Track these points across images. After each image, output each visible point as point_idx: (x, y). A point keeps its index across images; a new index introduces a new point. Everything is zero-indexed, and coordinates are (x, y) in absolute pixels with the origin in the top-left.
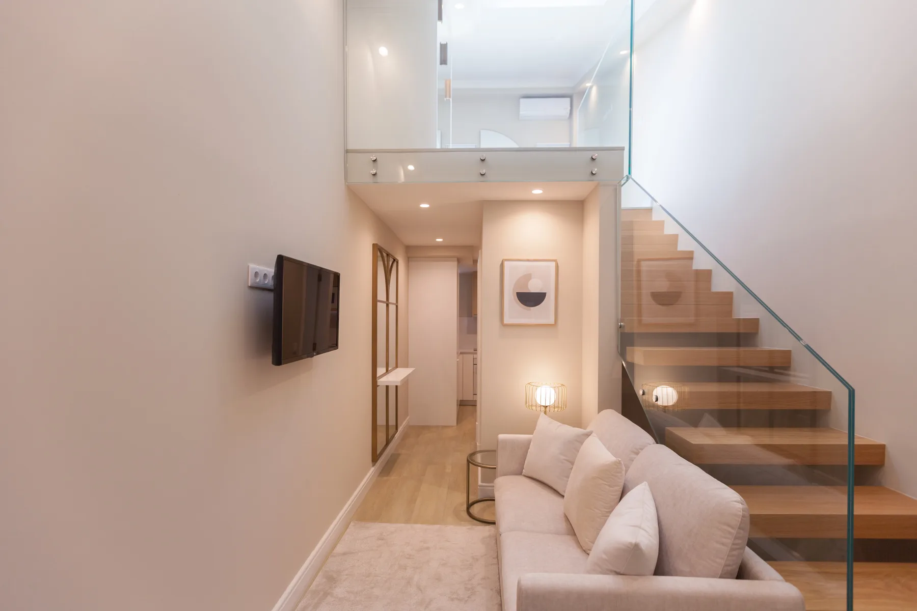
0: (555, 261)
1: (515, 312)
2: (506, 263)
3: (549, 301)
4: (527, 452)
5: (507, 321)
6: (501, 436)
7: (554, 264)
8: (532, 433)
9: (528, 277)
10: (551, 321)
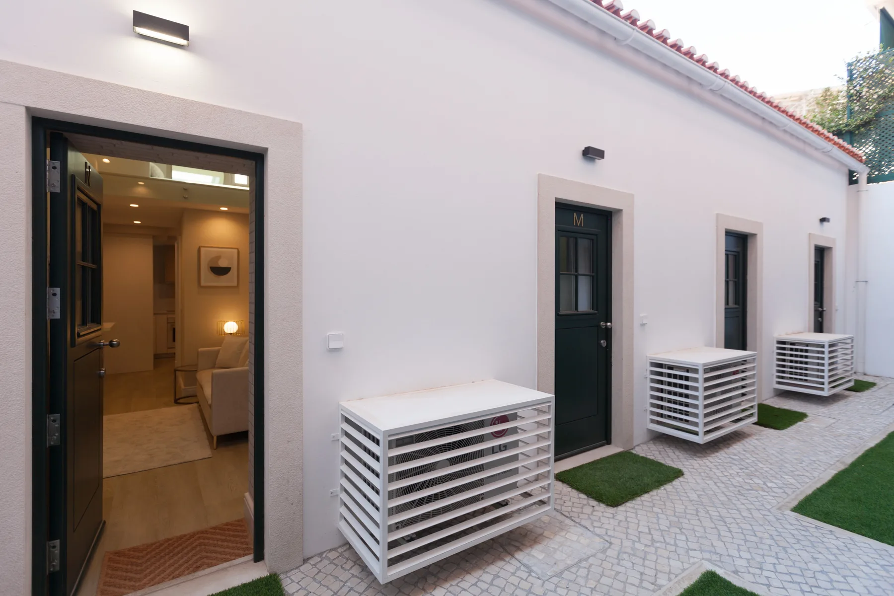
0: (237, 249)
1: (208, 278)
2: (202, 250)
3: (234, 271)
4: (217, 356)
5: (203, 283)
6: (200, 349)
7: (236, 250)
8: (221, 346)
9: (218, 258)
10: (235, 284)
